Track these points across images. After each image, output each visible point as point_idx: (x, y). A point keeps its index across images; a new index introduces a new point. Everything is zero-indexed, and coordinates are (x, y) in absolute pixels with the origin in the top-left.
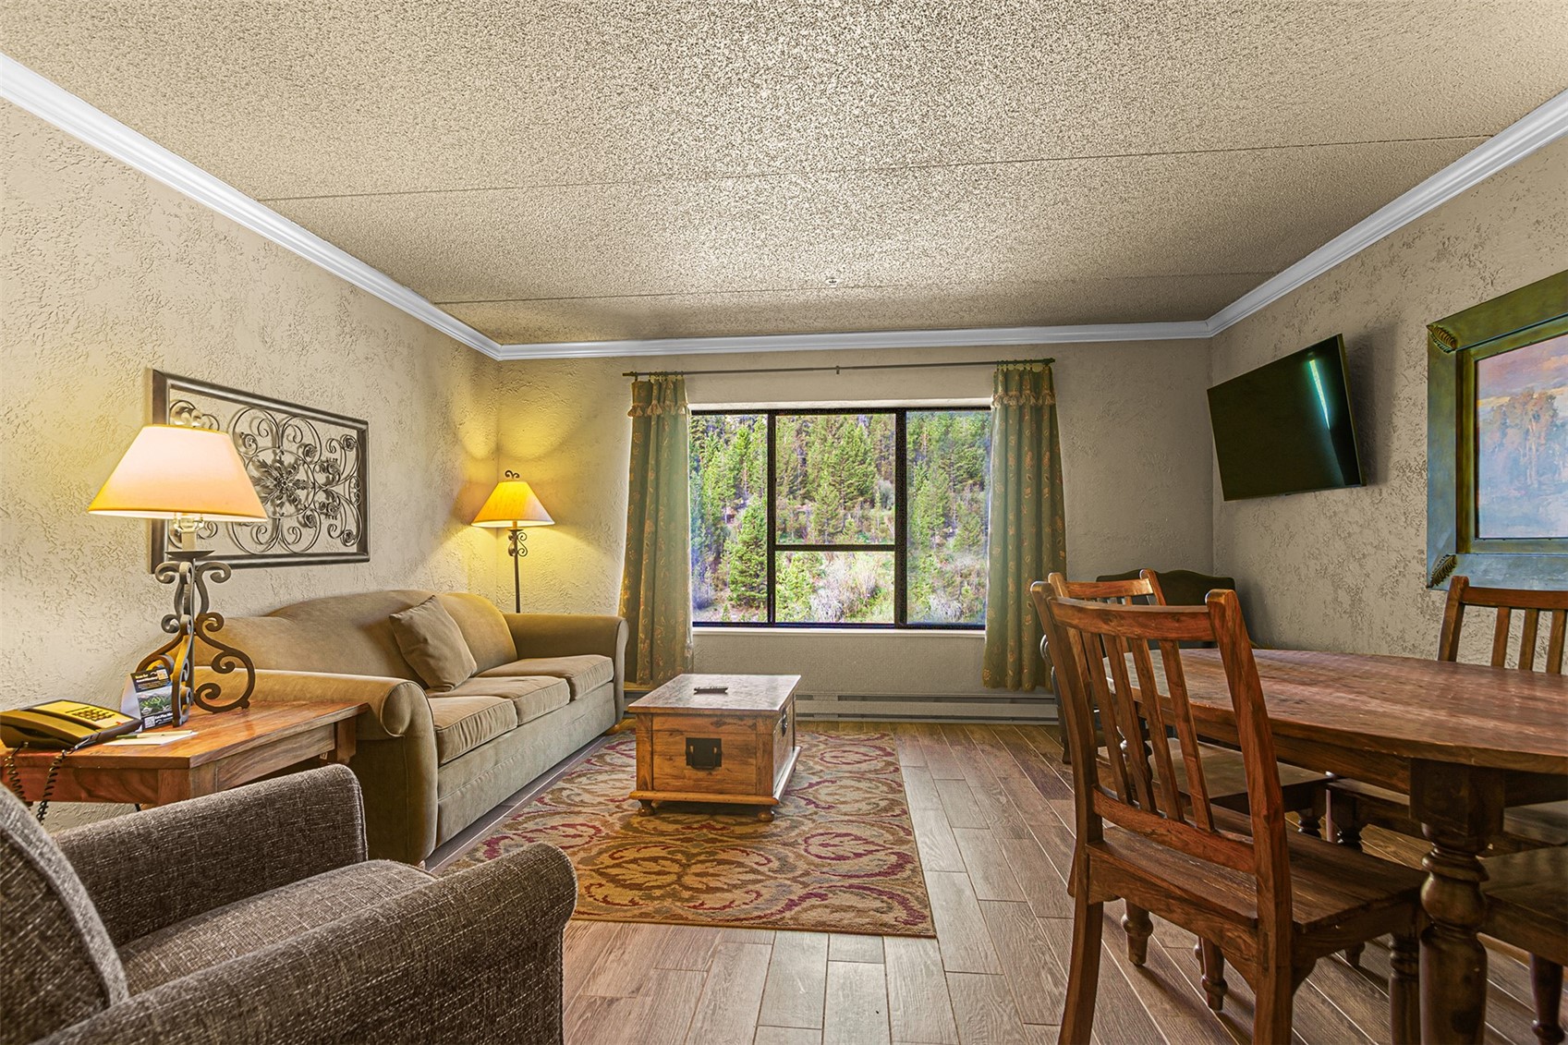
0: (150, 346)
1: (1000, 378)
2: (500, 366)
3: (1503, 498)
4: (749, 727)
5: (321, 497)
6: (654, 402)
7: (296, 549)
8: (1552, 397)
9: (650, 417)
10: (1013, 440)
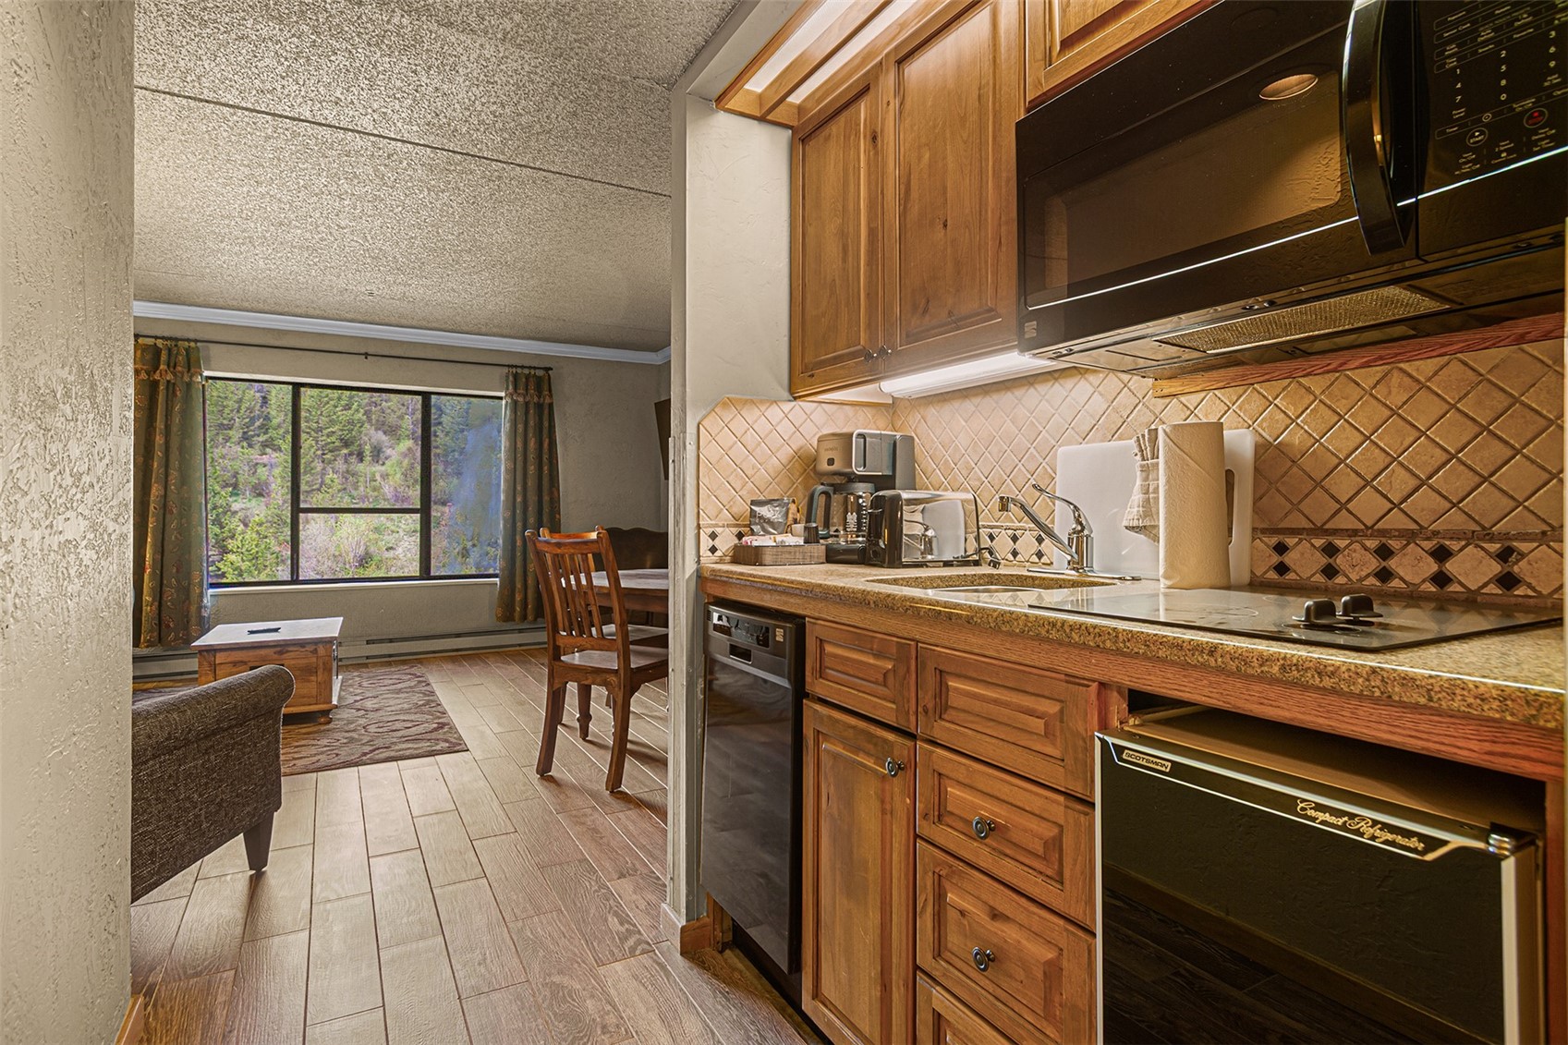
1: (511, 378)
4: (311, 652)
6: (163, 367)
9: (157, 382)
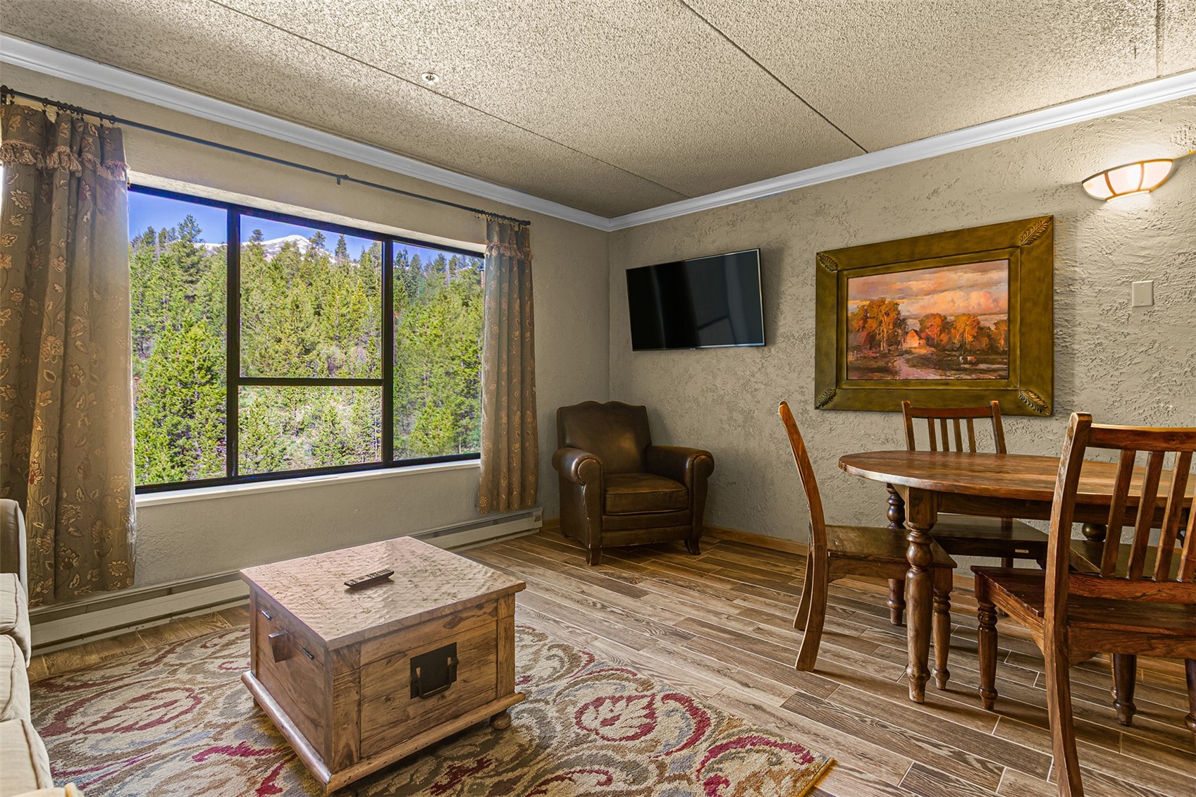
3: (865, 357)
8: (897, 304)
10: (505, 285)
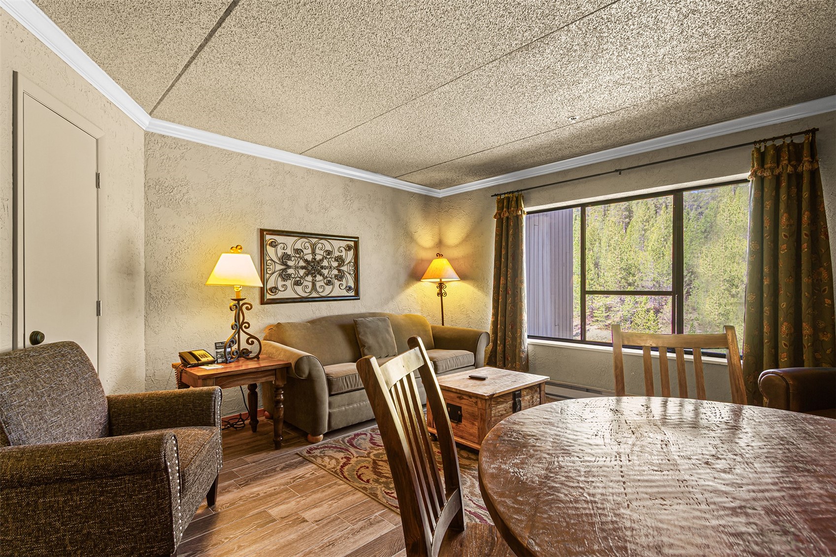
0: (259, 220)
1: (757, 155)
2: (440, 200)
4: (474, 402)
5: (335, 272)
6: (505, 209)
7: (323, 294)
9: (503, 219)
10: (768, 205)
